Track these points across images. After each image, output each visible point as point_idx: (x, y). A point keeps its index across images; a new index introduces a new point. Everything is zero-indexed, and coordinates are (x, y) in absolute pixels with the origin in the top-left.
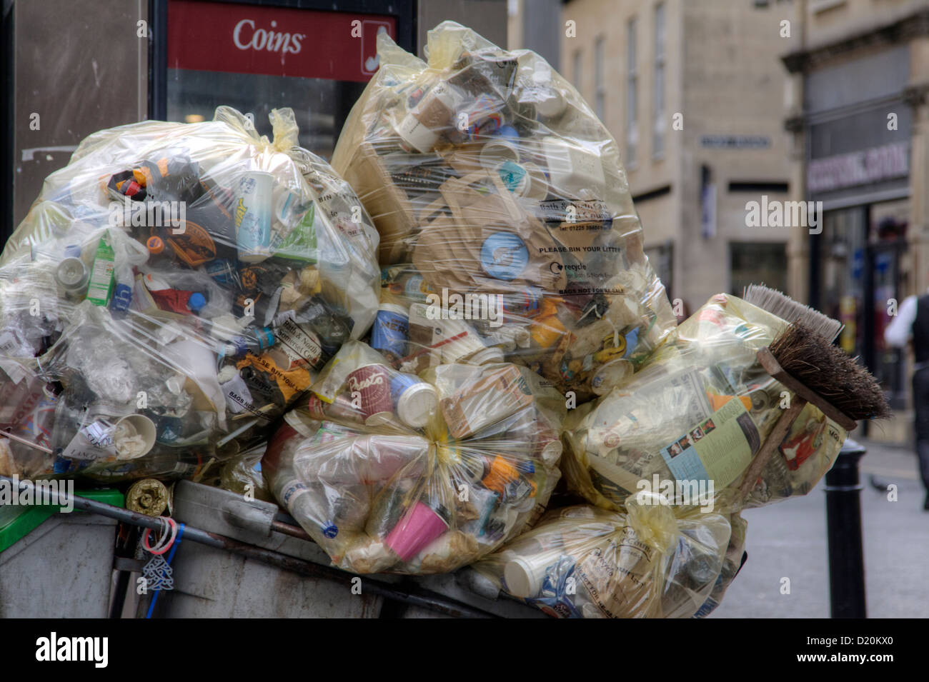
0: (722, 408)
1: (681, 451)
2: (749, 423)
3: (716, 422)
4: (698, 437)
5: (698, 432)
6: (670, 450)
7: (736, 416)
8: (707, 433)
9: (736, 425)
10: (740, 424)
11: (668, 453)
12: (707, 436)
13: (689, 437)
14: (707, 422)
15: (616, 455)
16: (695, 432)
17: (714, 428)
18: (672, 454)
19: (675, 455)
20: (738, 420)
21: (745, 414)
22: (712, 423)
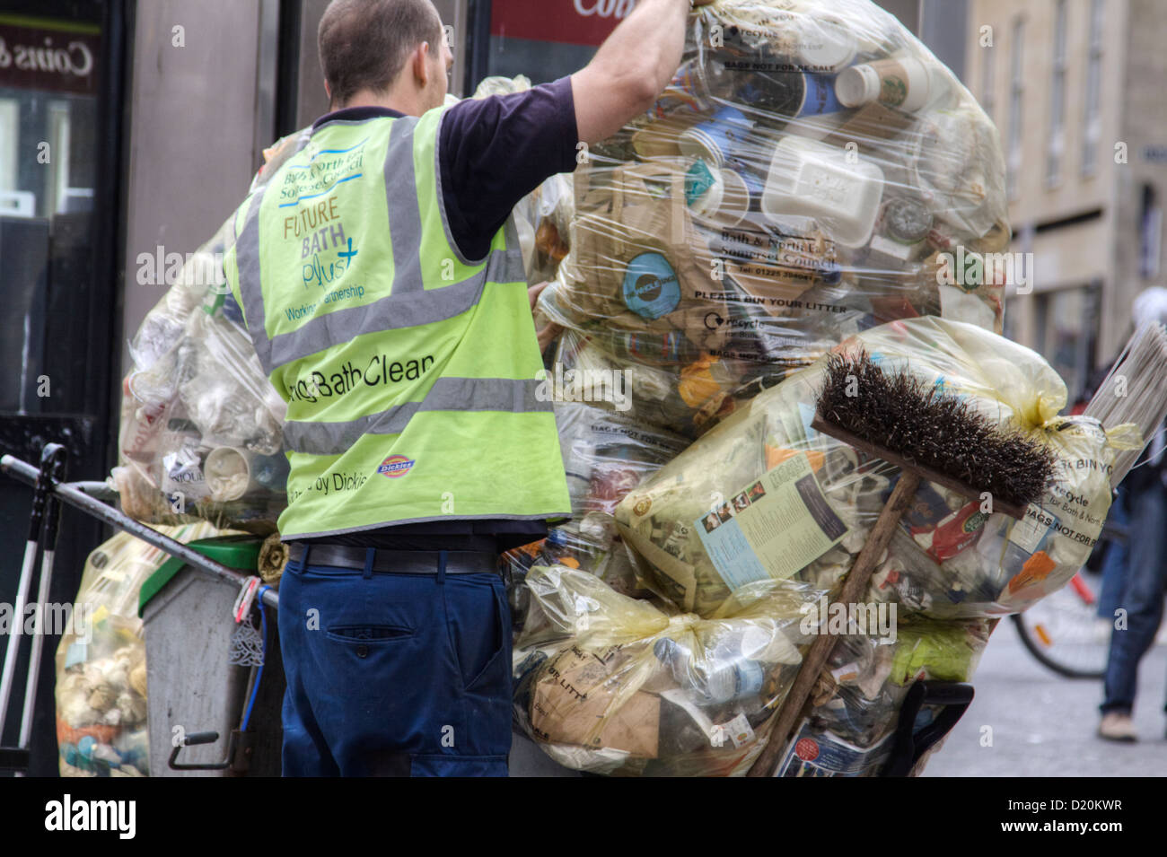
0: (777, 468)
1: (719, 524)
2: (813, 490)
3: (767, 487)
4: (741, 506)
5: (742, 498)
6: (705, 521)
7: (796, 479)
8: (754, 501)
9: (795, 492)
10: (800, 491)
11: (703, 527)
12: (753, 505)
13: (730, 505)
14: (755, 486)
15: (649, 527)
16: (738, 499)
17: (763, 494)
18: (709, 528)
19: (712, 529)
20: (798, 484)
21: (809, 477)
22: (761, 487)
